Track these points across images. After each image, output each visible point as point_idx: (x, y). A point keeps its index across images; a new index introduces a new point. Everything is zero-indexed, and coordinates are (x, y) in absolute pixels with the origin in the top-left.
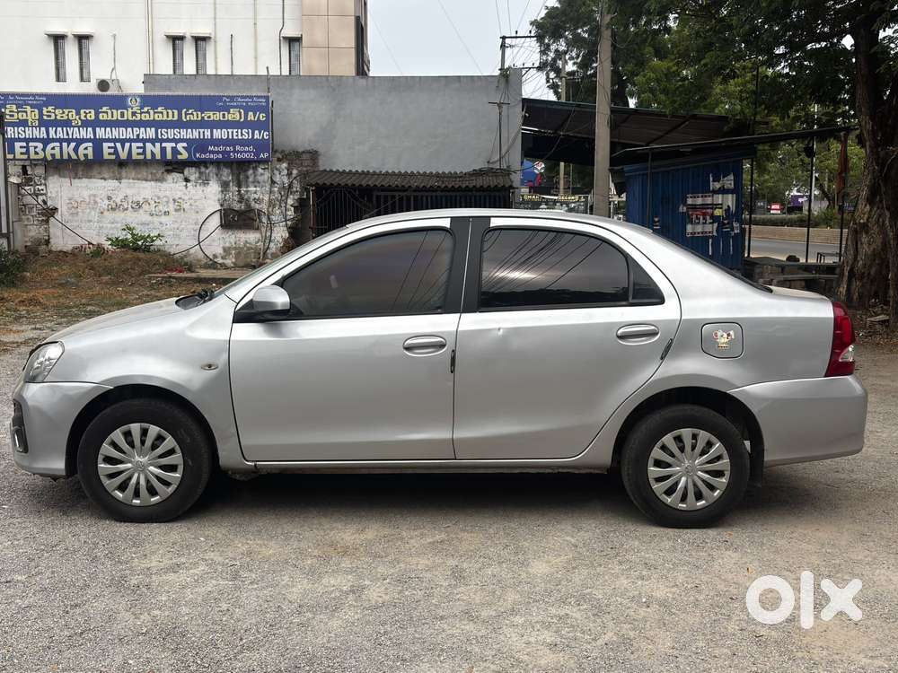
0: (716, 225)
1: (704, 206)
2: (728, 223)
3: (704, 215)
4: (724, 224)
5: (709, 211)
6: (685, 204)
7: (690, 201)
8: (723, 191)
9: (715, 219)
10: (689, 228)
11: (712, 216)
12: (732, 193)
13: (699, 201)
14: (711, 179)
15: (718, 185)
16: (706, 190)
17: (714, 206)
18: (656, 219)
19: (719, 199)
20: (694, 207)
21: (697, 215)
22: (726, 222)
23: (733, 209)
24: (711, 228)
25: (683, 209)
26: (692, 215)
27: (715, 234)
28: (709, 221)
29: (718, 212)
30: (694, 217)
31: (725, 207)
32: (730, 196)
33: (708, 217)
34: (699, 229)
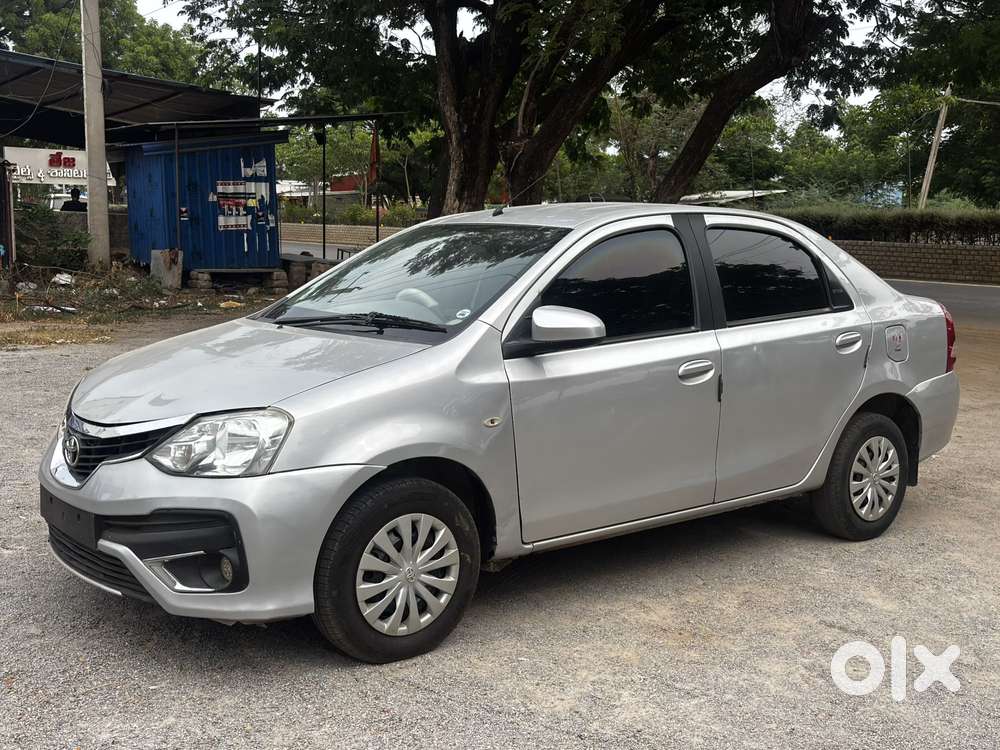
0: (250, 217)
1: (236, 195)
2: (263, 216)
3: (237, 205)
4: (259, 217)
5: (242, 201)
6: (215, 191)
7: (220, 189)
8: (256, 179)
9: (249, 210)
10: (221, 220)
11: (246, 207)
12: (266, 182)
13: (231, 189)
14: (242, 164)
15: (250, 172)
16: (237, 177)
17: (248, 196)
18: (184, 209)
19: (252, 187)
20: (225, 196)
21: (229, 205)
22: (260, 214)
23: (267, 199)
24: (245, 221)
25: (212, 198)
26: (224, 205)
27: (250, 228)
28: (242, 212)
29: (252, 203)
30: (226, 207)
31: (259, 197)
32: (263, 184)
33: (241, 209)
34: (232, 221)
